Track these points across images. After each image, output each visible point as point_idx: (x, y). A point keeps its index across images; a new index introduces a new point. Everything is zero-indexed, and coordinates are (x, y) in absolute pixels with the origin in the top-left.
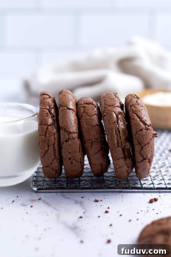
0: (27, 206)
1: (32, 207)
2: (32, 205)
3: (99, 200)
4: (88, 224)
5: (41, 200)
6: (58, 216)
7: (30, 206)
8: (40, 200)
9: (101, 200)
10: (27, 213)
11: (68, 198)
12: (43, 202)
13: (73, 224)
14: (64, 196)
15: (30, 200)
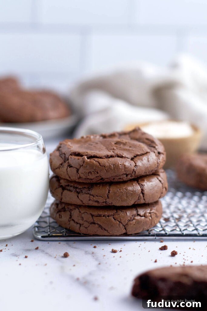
0: (19, 257)
1: (26, 257)
2: (27, 255)
3: (117, 250)
4: (103, 278)
5: (40, 250)
6: (62, 268)
7: (24, 257)
8: (36, 250)
9: (120, 251)
10: (20, 264)
11: (75, 248)
12: (41, 252)
13: (84, 278)
14: (70, 246)
15: (24, 250)
